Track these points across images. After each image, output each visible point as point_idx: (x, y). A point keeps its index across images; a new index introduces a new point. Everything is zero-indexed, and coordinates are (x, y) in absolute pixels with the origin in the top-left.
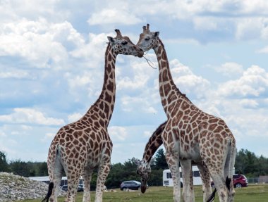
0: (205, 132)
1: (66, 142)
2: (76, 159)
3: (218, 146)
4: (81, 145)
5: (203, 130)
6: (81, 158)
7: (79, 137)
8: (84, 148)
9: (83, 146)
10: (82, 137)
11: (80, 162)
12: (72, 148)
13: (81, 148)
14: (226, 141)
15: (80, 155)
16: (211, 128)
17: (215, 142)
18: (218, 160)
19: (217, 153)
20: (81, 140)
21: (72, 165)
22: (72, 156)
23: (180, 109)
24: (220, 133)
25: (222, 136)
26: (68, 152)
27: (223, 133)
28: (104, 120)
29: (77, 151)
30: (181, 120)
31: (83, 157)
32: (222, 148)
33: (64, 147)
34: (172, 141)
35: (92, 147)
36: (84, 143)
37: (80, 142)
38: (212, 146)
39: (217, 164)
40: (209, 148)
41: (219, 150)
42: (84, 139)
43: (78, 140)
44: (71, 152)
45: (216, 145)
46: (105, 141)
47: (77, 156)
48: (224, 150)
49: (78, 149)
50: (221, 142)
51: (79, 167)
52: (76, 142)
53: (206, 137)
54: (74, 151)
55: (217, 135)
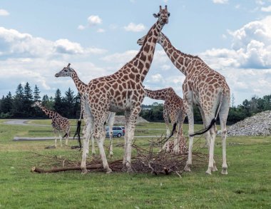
0: (203, 84)
1: (90, 91)
2: (96, 104)
3: (210, 95)
4: (101, 93)
5: (202, 82)
6: (100, 103)
7: (101, 87)
8: (104, 96)
9: (103, 94)
10: (103, 87)
11: (100, 106)
12: (93, 96)
13: (101, 96)
14: (217, 92)
15: (99, 101)
16: (207, 81)
17: (208, 91)
18: (208, 105)
19: (208, 99)
20: (102, 89)
21: (93, 108)
22: (93, 101)
23: (194, 66)
24: (213, 85)
25: (214, 87)
26: (90, 98)
27: (216, 85)
28: (135, 74)
29: (97, 97)
30: (194, 74)
31: (102, 102)
32: (213, 96)
33: (88, 95)
34: (187, 90)
35: (113, 94)
36: (104, 92)
37: (101, 91)
38: (205, 94)
39: (207, 108)
40: (203, 96)
41: (210, 97)
42: (105, 89)
43: (99, 89)
44: (92, 98)
45: (209, 94)
46: (132, 89)
47: (97, 101)
48: (214, 98)
49: (98, 96)
50: (213, 92)
51: (99, 110)
52: (97, 91)
53: (202, 88)
54: (94, 97)
55: (211, 87)
